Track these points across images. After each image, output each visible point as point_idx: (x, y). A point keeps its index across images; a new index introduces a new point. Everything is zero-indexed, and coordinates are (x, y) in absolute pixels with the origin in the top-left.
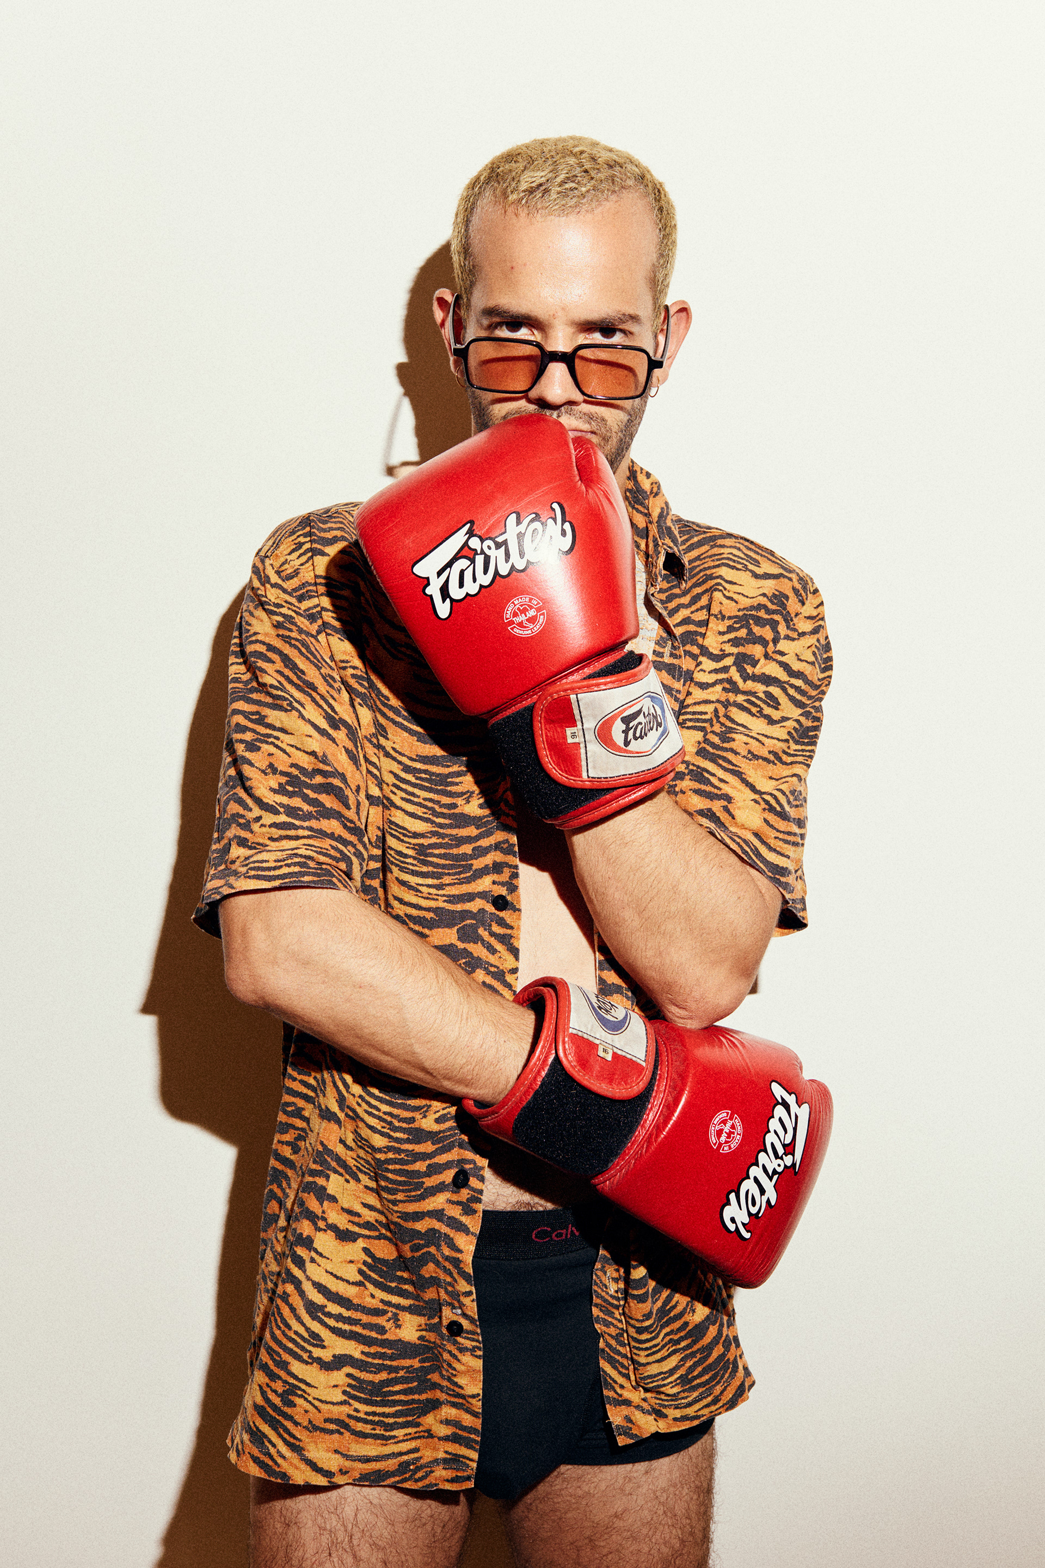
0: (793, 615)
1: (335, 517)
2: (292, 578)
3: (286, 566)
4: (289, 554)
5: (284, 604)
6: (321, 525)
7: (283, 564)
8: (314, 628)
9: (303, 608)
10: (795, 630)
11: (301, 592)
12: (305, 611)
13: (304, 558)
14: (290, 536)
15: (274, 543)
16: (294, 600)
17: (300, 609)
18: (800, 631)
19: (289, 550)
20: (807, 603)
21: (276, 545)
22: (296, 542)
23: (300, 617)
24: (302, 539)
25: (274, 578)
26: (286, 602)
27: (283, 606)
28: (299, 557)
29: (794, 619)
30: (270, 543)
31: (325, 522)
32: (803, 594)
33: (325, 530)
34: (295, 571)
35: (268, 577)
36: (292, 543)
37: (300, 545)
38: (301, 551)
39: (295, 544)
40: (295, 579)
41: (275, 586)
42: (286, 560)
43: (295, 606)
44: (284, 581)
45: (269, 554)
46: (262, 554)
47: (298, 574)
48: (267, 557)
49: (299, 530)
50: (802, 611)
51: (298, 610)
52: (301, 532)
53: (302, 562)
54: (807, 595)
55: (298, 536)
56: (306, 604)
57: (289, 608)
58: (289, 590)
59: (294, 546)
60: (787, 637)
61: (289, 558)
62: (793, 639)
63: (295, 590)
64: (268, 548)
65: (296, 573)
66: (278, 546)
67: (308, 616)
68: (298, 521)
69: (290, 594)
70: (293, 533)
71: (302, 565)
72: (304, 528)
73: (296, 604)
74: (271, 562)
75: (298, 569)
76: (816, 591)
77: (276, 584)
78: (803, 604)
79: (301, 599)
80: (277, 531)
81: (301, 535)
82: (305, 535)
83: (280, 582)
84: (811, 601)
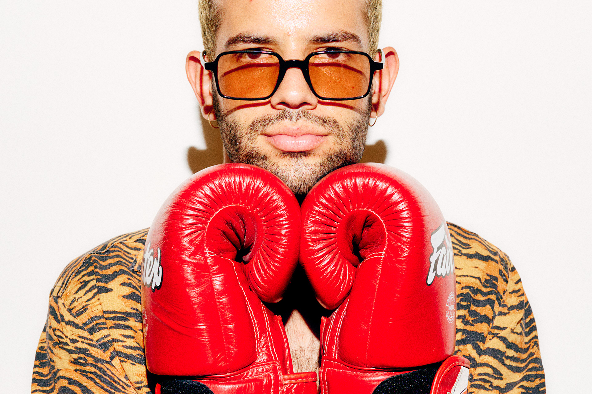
0: (502, 294)
1: (112, 252)
2: (81, 313)
3: (75, 304)
4: (77, 292)
5: (78, 339)
6: (101, 263)
7: (72, 302)
8: (107, 356)
9: (95, 339)
10: (505, 306)
11: (91, 325)
12: (97, 341)
13: (90, 295)
14: (76, 276)
15: (63, 284)
16: (86, 334)
17: (92, 340)
18: (509, 306)
19: (76, 289)
20: (509, 280)
21: (65, 285)
22: (81, 280)
23: (93, 348)
24: (87, 278)
25: (68, 317)
26: (80, 337)
27: (77, 341)
28: (86, 293)
29: (503, 297)
30: (60, 284)
31: (104, 259)
32: (506, 274)
33: (105, 268)
34: (83, 307)
35: (62, 316)
36: (79, 282)
37: (86, 283)
38: (87, 288)
39: (81, 283)
40: (84, 314)
41: (69, 323)
42: (75, 298)
43: (87, 339)
44: (75, 317)
45: (60, 294)
46: (55, 294)
47: (85, 310)
48: (59, 297)
49: (83, 270)
50: (507, 288)
51: (91, 342)
52: (85, 272)
53: (88, 298)
54: (508, 274)
55: (83, 276)
56: (97, 335)
57: (83, 342)
58: (81, 325)
59: (80, 285)
60: (501, 314)
61: (77, 296)
62: (505, 314)
63: (85, 324)
64: (59, 288)
65: (85, 309)
66: (66, 287)
67: (100, 345)
68: (82, 262)
69: (82, 328)
70: (78, 273)
71: (89, 300)
72: (87, 268)
73: (89, 336)
74: (63, 301)
75: (86, 305)
76: (513, 269)
77: (69, 321)
78: (507, 282)
79: (92, 331)
80: (65, 272)
81: (85, 275)
82: (89, 274)
83: (72, 319)
84: (512, 278)
